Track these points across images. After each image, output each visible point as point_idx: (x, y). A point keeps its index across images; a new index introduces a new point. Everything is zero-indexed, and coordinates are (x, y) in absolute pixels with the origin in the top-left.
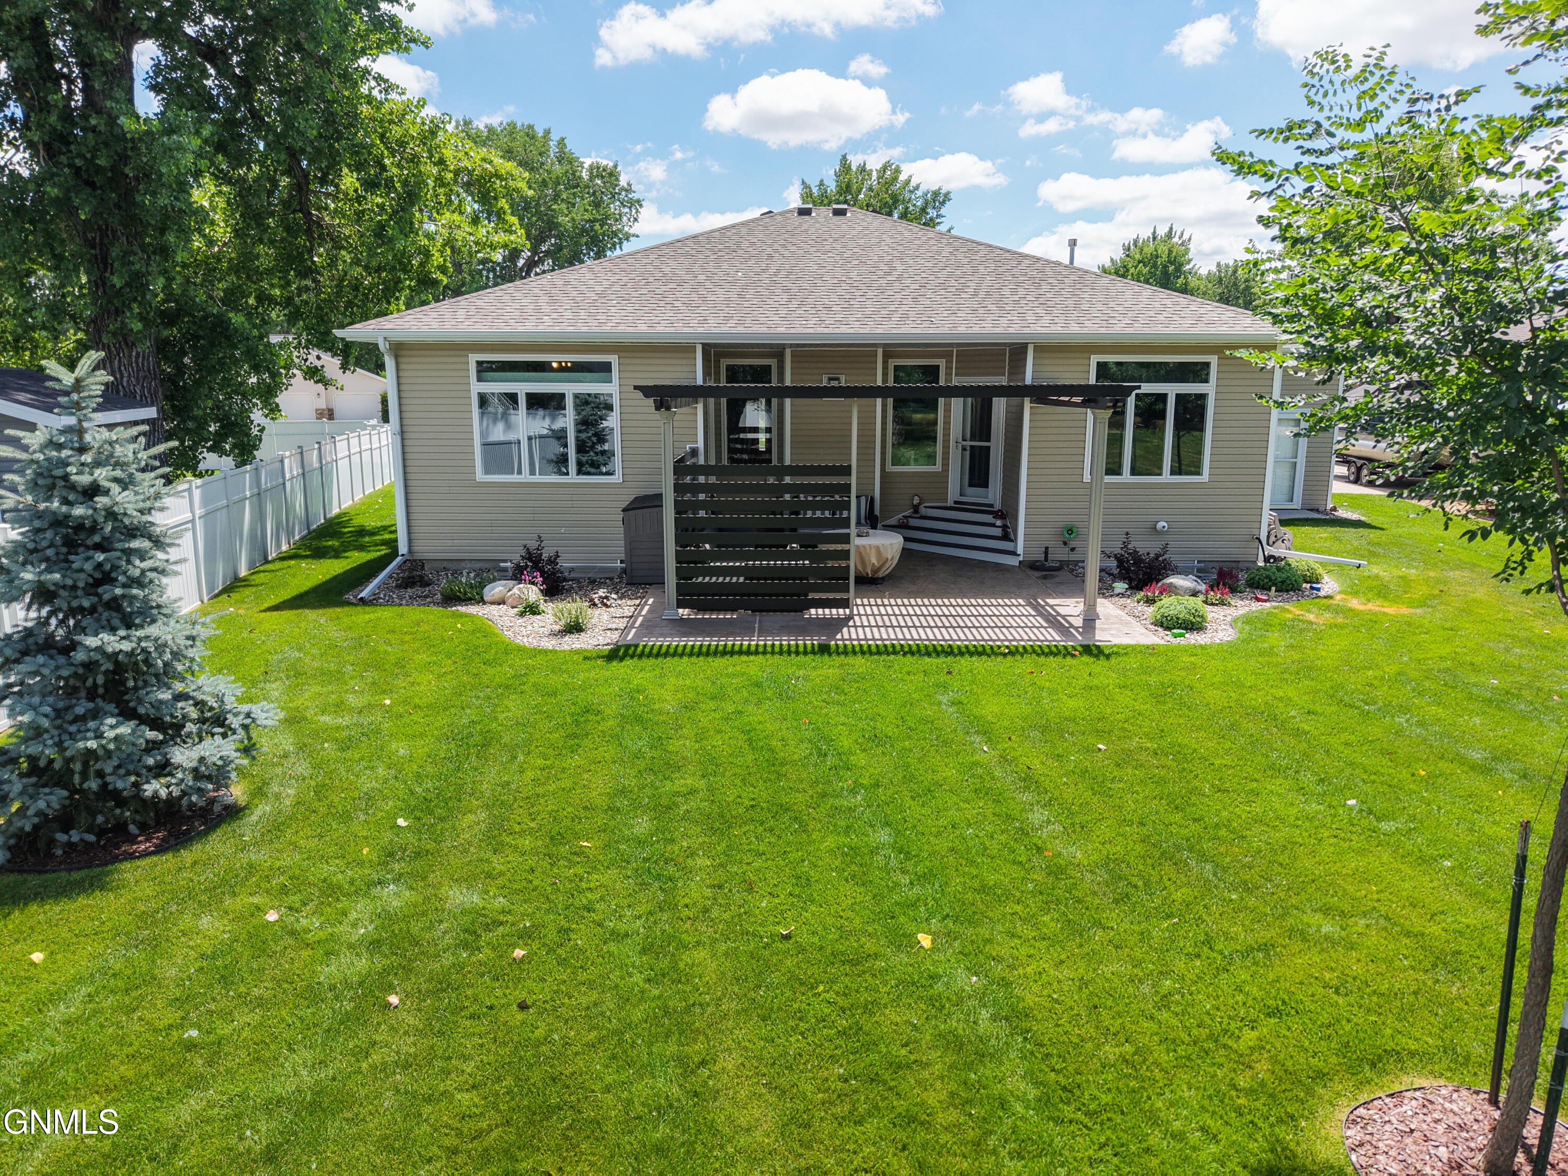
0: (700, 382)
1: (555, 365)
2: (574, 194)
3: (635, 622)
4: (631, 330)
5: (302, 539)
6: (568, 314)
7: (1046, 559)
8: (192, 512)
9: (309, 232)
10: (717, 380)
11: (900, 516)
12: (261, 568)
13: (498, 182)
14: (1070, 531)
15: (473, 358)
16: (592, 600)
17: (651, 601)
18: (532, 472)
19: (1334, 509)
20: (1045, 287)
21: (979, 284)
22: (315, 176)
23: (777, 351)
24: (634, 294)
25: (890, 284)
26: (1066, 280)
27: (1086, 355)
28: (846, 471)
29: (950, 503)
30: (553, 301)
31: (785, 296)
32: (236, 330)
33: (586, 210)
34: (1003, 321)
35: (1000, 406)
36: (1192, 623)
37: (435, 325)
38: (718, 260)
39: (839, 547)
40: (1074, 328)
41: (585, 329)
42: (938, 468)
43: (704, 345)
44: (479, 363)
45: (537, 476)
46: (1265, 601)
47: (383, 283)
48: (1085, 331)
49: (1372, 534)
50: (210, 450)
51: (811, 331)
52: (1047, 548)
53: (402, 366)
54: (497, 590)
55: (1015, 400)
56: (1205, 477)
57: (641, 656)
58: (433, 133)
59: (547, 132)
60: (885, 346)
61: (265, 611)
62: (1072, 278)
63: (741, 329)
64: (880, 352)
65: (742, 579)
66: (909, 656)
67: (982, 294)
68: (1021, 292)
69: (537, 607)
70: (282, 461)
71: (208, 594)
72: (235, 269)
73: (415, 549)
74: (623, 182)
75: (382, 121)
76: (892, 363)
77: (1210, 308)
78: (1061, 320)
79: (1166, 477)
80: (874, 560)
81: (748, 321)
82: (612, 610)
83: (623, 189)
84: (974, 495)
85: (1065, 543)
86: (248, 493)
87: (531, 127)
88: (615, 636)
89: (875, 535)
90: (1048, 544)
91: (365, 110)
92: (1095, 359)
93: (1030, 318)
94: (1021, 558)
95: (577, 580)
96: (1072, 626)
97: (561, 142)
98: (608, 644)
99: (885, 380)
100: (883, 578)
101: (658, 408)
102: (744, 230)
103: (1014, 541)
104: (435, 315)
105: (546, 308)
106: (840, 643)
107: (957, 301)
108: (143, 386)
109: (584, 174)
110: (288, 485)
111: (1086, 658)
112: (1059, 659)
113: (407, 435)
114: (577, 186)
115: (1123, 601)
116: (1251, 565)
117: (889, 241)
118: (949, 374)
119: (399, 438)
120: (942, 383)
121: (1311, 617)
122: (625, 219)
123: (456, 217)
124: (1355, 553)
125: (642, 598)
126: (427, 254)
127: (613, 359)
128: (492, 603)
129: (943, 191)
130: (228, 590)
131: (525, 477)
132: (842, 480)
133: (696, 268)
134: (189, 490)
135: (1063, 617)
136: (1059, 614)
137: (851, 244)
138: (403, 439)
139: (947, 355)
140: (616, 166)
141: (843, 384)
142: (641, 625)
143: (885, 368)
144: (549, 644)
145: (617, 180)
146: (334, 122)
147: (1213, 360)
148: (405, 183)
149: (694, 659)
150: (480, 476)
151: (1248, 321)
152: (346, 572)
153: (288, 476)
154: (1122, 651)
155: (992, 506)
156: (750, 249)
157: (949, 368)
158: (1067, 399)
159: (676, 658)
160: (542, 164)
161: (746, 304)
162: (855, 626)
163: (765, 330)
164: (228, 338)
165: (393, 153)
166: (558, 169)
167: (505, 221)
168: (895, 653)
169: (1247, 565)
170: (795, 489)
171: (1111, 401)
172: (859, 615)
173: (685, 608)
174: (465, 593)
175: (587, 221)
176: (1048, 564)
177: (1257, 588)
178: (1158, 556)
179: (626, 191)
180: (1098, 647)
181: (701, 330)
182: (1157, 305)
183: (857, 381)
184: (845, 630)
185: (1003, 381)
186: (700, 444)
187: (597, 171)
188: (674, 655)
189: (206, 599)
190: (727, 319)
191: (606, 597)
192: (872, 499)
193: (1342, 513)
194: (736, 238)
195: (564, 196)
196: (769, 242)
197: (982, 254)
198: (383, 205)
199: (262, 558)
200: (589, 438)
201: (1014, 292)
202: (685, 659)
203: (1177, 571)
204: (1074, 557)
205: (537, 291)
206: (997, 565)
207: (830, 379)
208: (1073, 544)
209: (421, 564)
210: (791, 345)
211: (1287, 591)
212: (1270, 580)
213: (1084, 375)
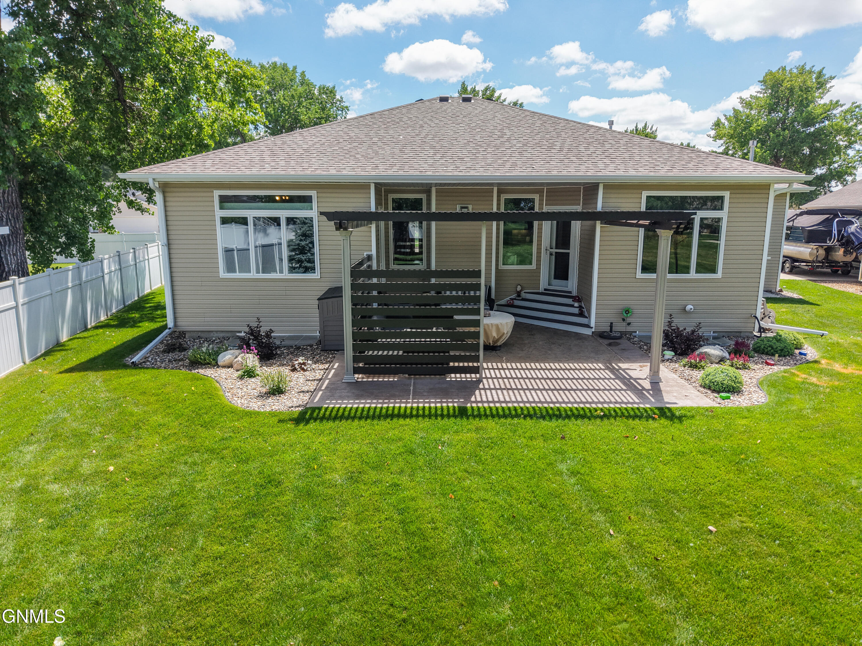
0: (373, 209)
1: (277, 198)
2: (310, 103)
3: (322, 385)
4: (325, 173)
5: (118, 312)
6: (283, 163)
7: (611, 331)
8: (16, 300)
9: (124, 113)
10: (386, 208)
11: (508, 298)
12: (81, 335)
13: (246, 81)
14: (627, 312)
15: (217, 193)
16: (293, 366)
17: (337, 364)
18: (258, 272)
19: (781, 291)
20: (607, 146)
21: (563, 144)
22: (127, 77)
23: (426, 189)
24: (329, 150)
25: (502, 143)
26: (621, 142)
27: (639, 191)
28: (477, 274)
29: (541, 290)
30: (273, 154)
31: (432, 151)
32: (71, 176)
33: (317, 112)
34: (583, 167)
35: (576, 226)
36: (733, 387)
37: (189, 170)
38: (386, 129)
39: (472, 329)
40: (632, 173)
41: (293, 173)
42: (533, 266)
43: (376, 184)
44: (221, 197)
45: (261, 274)
46: (773, 365)
47: (173, 147)
48: (640, 174)
49: (815, 309)
50: (60, 253)
51: (450, 174)
52: (611, 323)
53: (168, 199)
54: (227, 357)
55: (588, 223)
56: (719, 274)
57: (322, 419)
58: (202, 48)
59: (295, 68)
60: (499, 184)
61: (61, 373)
62: (625, 140)
63: (401, 173)
64: (495, 189)
65: (401, 353)
66: (528, 419)
67: (565, 150)
68: (592, 149)
69: (253, 372)
70: (102, 262)
71: (30, 356)
72: (75, 136)
73: (179, 324)
74: (338, 97)
75: (168, 41)
76: (504, 197)
77: (722, 159)
78: (622, 167)
79: (693, 274)
80: (494, 334)
81: (406, 167)
82: (307, 373)
83: (338, 100)
84: (558, 285)
85: (624, 320)
86: (70, 285)
87: (285, 65)
88: (306, 398)
89: (495, 316)
90: (612, 320)
91: (157, 32)
92: (645, 194)
93: (601, 165)
94: (593, 330)
95: (288, 347)
96: (644, 389)
97: (303, 74)
98: (299, 406)
99: (498, 208)
100: (500, 346)
101: (337, 229)
102: (404, 110)
103: (589, 317)
104: (190, 163)
105: (268, 159)
106: (474, 405)
107: (549, 154)
108: (8, 212)
109: (316, 92)
110: (107, 278)
111: (663, 421)
112: (644, 422)
113: (172, 246)
114: (312, 99)
115: (673, 365)
116: (750, 335)
117: (500, 117)
118: (541, 204)
119: (166, 248)
120: (537, 209)
121: (814, 380)
122: (339, 117)
123: (221, 104)
124: (810, 324)
125: (330, 362)
126: (200, 128)
127: (313, 193)
128: (224, 367)
129: (519, 102)
130: (48, 353)
131: (253, 274)
132: (474, 281)
133: (372, 133)
134: (13, 286)
135: (635, 379)
136: (631, 378)
137: (475, 119)
138: (169, 249)
139: (540, 192)
140: (334, 87)
141: (471, 211)
142: (327, 388)
143: (499, 200)
144: (256, 405)
145: (335, 95)
146: (136, 40)
147: (726, 194)
148: (183, 80)
149: (362, 422)
150: (223, 274)
151: (751, 167)
152: (134, 339)
153: (106, 271)
154: (689, 414)
155: (570, 292)
156: (409, 122)
157: (541, 200)
158: (635, 222)
159: (349, 421)
160: (292, 86)
161: (405, 156)
162: (485, 389)
163: (418, 173)
164: (66, 180)
165: (176, 61)
166: (301, 89)
167: (251, 107)
168: (517, 416)
169: (747, 334)
170: (439, 289)
171: (676, 223)
172: (486, 378)
173: (359, 373)
174: (205, 360)
175: (317, 118)
176: (613, 334)
177: (763, 353)
178: (693, 332)
179: (340, 101)
180: (669, 409)
181: (373, 173)
182: (685, 157)
183: (480, 209)
184: (477, 392)
185: (578, 208)
186: (374, 252)
187: (323, 90)
188: (347, 418)
189: (28, 361)
190: (392, 166)
191: (304, 364)
192: (490, 287)
193: (787, 293)
194: (400, 116)
195: (304, 104)
196: (421, 117)
197: (562, 125)
198: (168, 94)
199: (83, 326)
200: (307, 245)
201: (587, 149)
202: (356, 421)
203: (708, 342)
204: (629, 329)
205: (263, 148)
206: (577, 334)
207: (462, 208)
208: (629, 320)
209: (182, 334)
210: (436, 185)
211: (784, 356)
212: (772, 348)
213: (637, 205)
